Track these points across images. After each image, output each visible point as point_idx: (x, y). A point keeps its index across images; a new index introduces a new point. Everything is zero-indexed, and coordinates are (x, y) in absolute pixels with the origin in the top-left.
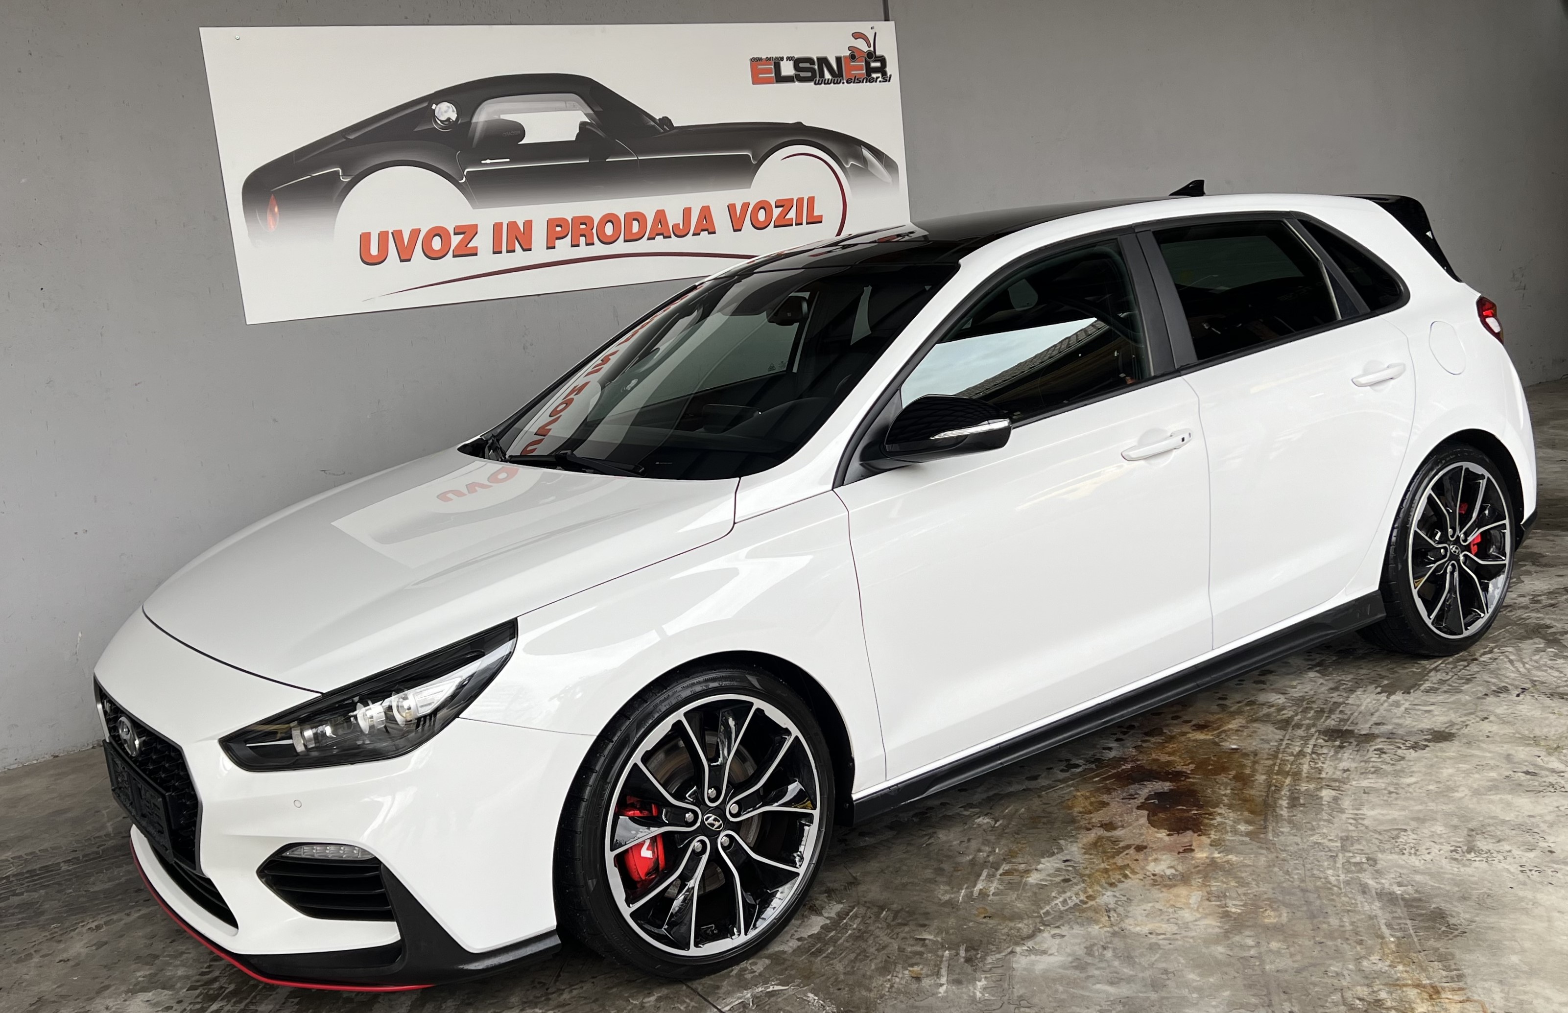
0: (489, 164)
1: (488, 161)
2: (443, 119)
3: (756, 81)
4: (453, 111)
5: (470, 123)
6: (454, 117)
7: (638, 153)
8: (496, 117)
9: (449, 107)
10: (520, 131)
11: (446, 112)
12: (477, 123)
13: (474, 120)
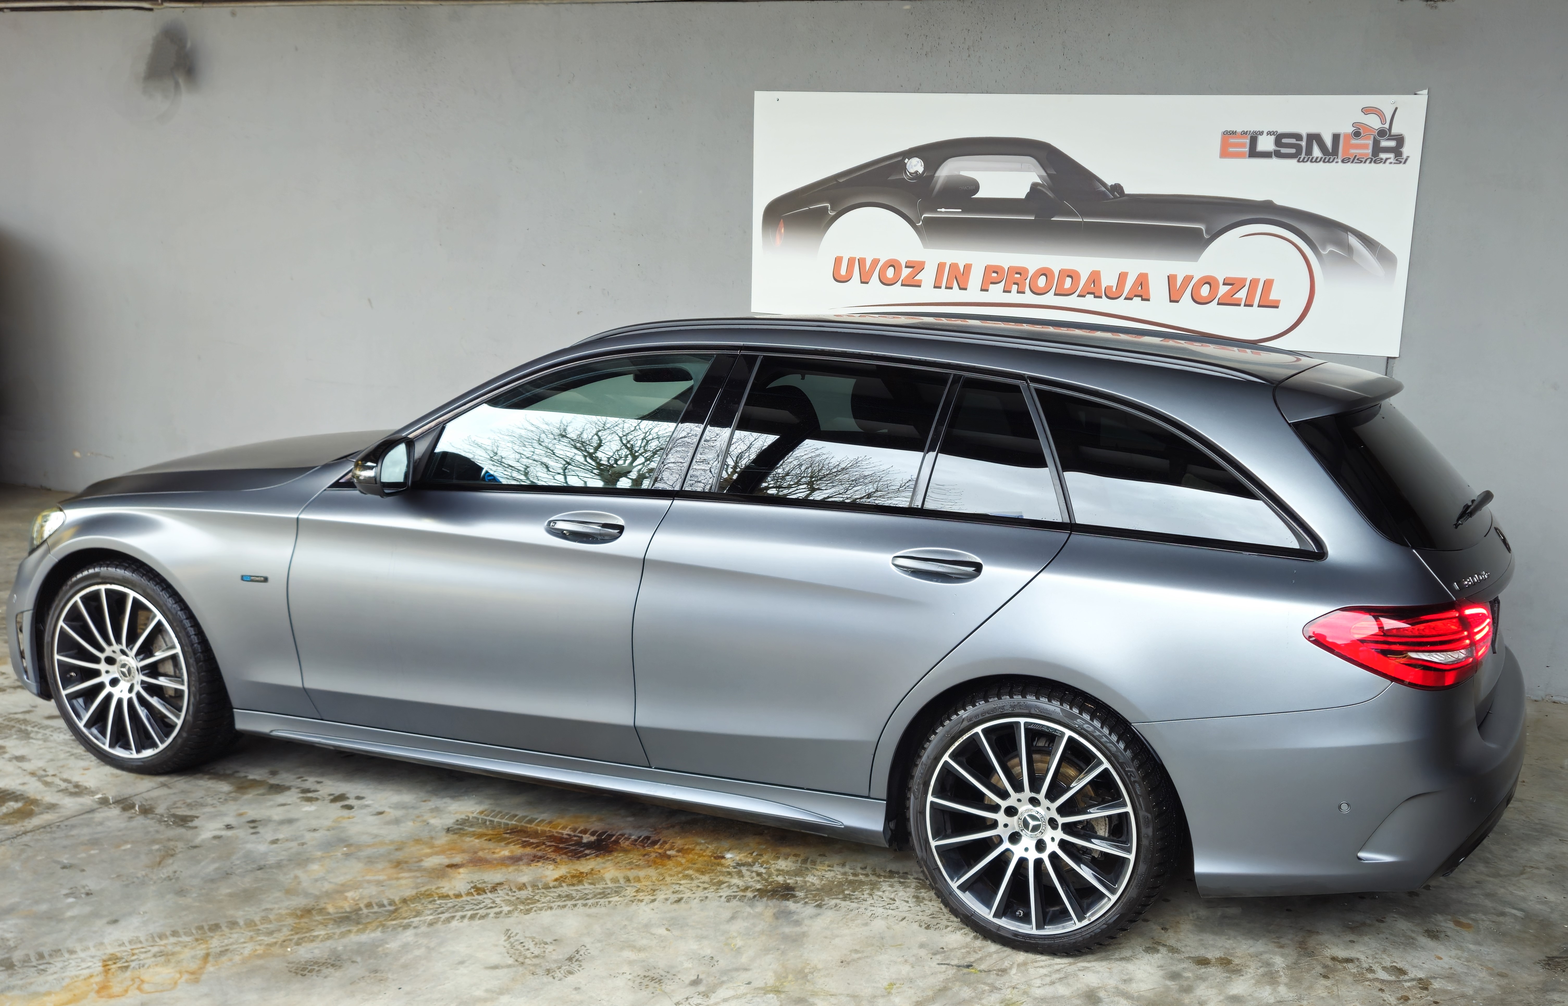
0: (943, 212)
1: (943, 210)
2: (912, 171)
3: (1225, 153)
4: (921, 166)
5: (933, 176)
6: (921, 169)
7: (1083, 215)
8: (956, 173)
9: (918, 162)
10: (974, 186)
11: (915, 166)
12: (939, 177)
13: (937, 174)
